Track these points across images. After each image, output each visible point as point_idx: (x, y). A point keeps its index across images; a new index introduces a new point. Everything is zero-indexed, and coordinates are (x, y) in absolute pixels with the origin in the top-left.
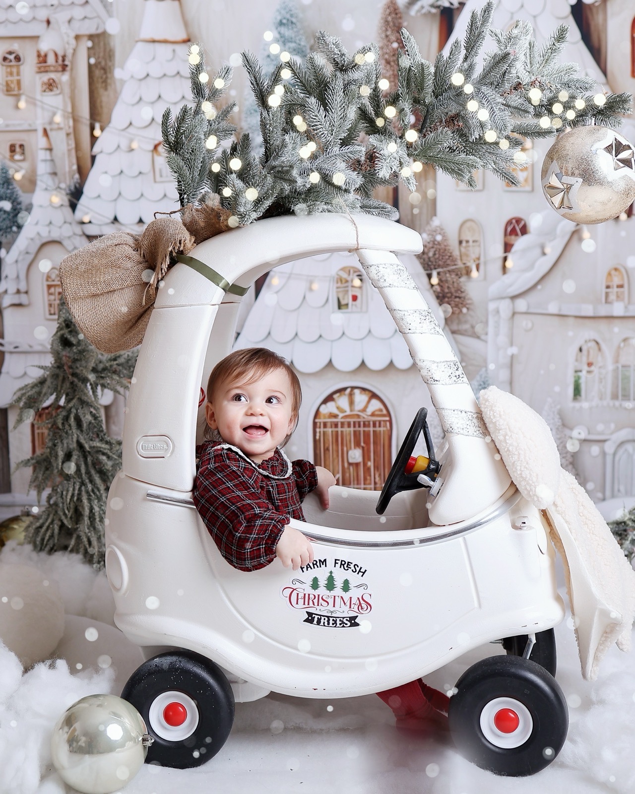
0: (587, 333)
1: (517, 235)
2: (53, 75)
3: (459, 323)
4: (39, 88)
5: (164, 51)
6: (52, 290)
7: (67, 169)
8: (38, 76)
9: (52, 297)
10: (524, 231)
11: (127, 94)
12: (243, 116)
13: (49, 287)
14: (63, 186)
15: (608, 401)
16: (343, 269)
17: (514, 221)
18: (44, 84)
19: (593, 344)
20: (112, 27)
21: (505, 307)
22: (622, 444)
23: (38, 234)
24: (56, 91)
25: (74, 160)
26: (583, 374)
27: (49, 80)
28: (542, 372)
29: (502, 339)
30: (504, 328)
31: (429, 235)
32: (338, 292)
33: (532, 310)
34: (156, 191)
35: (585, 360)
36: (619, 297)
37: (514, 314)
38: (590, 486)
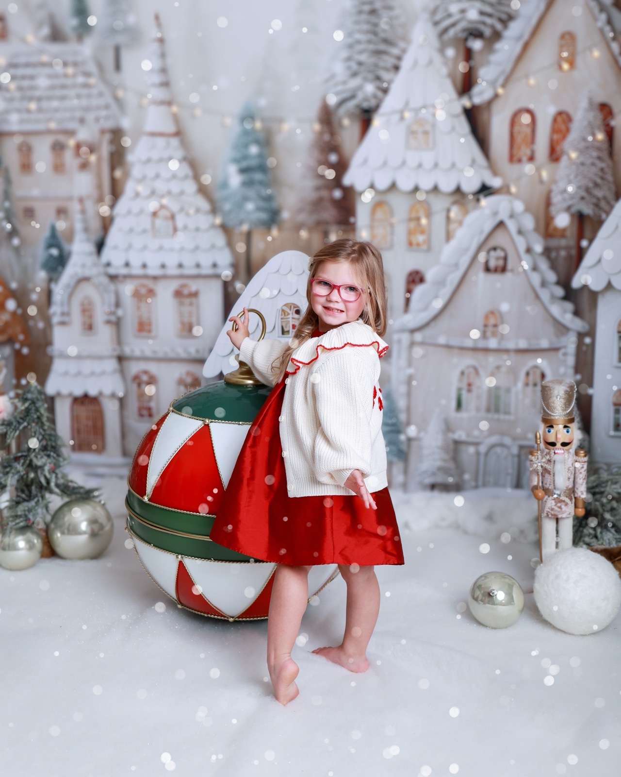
0: (467, 361)
1: (416, 283)
4: (76, 168)
5: (161, 142)
6: (85, 313)
7: (95, 226)
8: (74, 160)
9: (85, 319)
10: (422, 280)
11: (136, 171)
13: (83, 311)
14: (92, 238)
15: (483, 413)
16: (285, 305)
17: (414, 273)
18: (79, 165)
19: (472, 370)
20: (126, 123)
21: (405, 338)
22: (493, 446)
23: (76, 273)
24: (88, 170)
26: (464, 394)
27: (83, 161)
29: (403, 362)
30: (404, 354)
32: (282, 322)
33: (426, 341)
34: (154, 244)
35: (465, 381)
36: (494, 334)
37: (412, 344)
38: (467, 477)
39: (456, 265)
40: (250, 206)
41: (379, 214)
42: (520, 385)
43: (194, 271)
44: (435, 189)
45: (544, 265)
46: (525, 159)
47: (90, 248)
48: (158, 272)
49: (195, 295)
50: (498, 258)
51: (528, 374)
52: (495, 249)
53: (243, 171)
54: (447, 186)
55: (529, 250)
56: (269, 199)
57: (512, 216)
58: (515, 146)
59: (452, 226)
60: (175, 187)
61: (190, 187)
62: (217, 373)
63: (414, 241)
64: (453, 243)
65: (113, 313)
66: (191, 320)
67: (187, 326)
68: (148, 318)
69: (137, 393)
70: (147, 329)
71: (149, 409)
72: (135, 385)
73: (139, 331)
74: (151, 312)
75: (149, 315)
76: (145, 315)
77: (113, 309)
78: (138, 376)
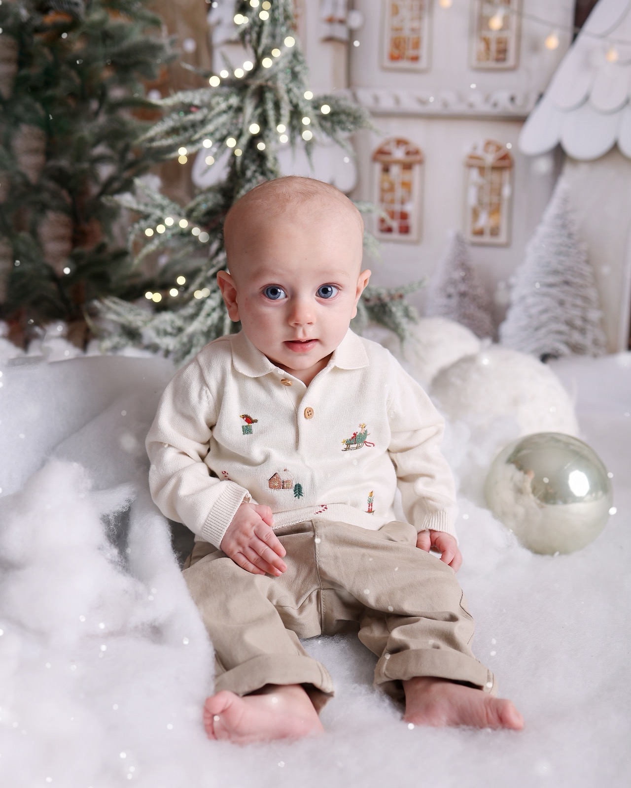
62: (550, 144)
65: (342, 22)
66: (505, 34)
67: (494, 47)
68: (413, 30)
69: (382, 182)
70: (411, 52)
71: (404, 216)
72: (378, 167)
73: (394, 58)
74: (420, 18)
75: (416, 25)
76: (408, 25)
77: (341, 13)
78: (386, 148)
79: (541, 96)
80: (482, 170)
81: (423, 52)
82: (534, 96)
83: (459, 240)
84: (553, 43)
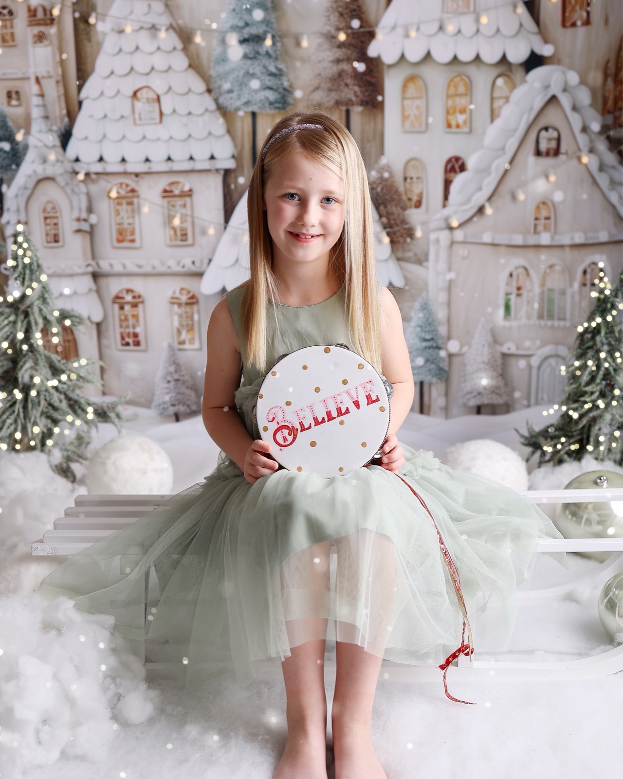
0: (517, 261)
1: (455, 172)
2: (42, 29)
3: (404, 251)
4: (30, 40)
5: (141, 6)
6: (48, 221)
7: (58, 113)
8: (29, 29)
9: (48, 228)
10: (463, 168)
11: (110, 44)
12: (212, 64)
13: (46, 218)
14: (54, 128)
15: (534, 321)
17: (453, 160)
18: (35, 36)
19: (521, 270)
21: (444, 237)
22: (547, 358)
23: (35, 172)
24: (46, 42)
25: (64, 105)
26: (513, 297)
27: (39, 32)
28: (477, 295)
29: (442, 265)
30: (443, 255)
31: (377, 172)
33: (469, 240)
34: (136, 133)
35: (514, 284)
36: (546, 228)
37: (453, 243)
38: (517, 395)
39: (503, 149)
40: (255, 84)
41: (411, 91)
42: (576, 285)
43: (187, 166)
44: (478, 59)
45: (602, 146)
46: (579, 23)
47: (52, 139)
48: (142, 168)
49: (189, 194)
50: (550, 140)
51: (585, 272)
52: (546, 129)
53: (243, 41)
54: (491, 56)
55: (585, 129)
56: (278, 75)
57: (565, 90)
58: (568, 9)
59: (497, 104)
60: (159, 62)
61: (180, 61)
62: (218, 288)
63: (454, 123)
64: (498, 122)
65: (85, 220)
66: (185, 225)
67: (179, 233)
68: (129, 224)
69: (120, 316)
70: (129, 237)
71: (136, 335)
72: (116, 307)
73: (119, 241)
74: (133, 217)
75: (130, 221)
76: (126, 221)
77: (84, 215)
78: (120, 295)
79: (210, 261)
80: (180, 305)
81: (137, 236)
82: (206, 261)
83: (171, 347)
84: (211, 231)
